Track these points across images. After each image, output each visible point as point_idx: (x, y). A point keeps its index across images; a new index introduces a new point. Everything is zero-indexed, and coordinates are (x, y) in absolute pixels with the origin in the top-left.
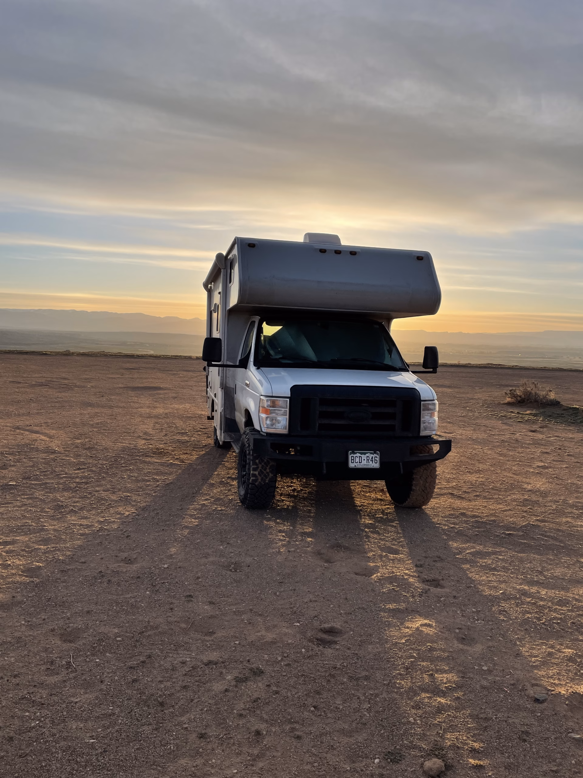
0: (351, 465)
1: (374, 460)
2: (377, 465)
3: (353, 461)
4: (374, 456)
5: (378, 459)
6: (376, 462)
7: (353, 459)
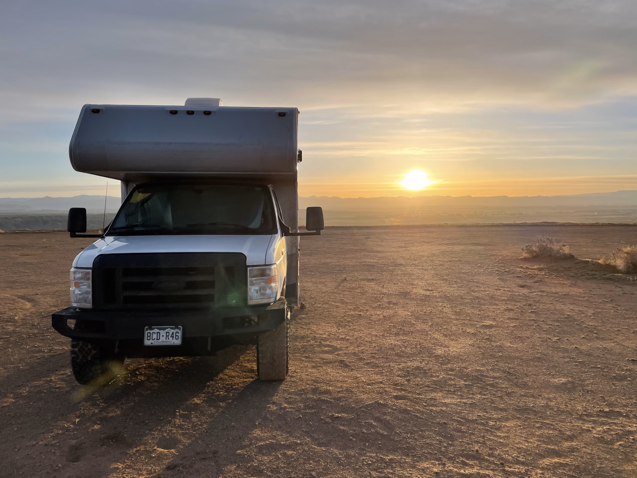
0: (147, 342)
1: (174, 336)
2: (177, 342)
3: (149, 338)
4: (174, 331)
5: (180, 335)
6: (177, 337)
7: (149, 335)
